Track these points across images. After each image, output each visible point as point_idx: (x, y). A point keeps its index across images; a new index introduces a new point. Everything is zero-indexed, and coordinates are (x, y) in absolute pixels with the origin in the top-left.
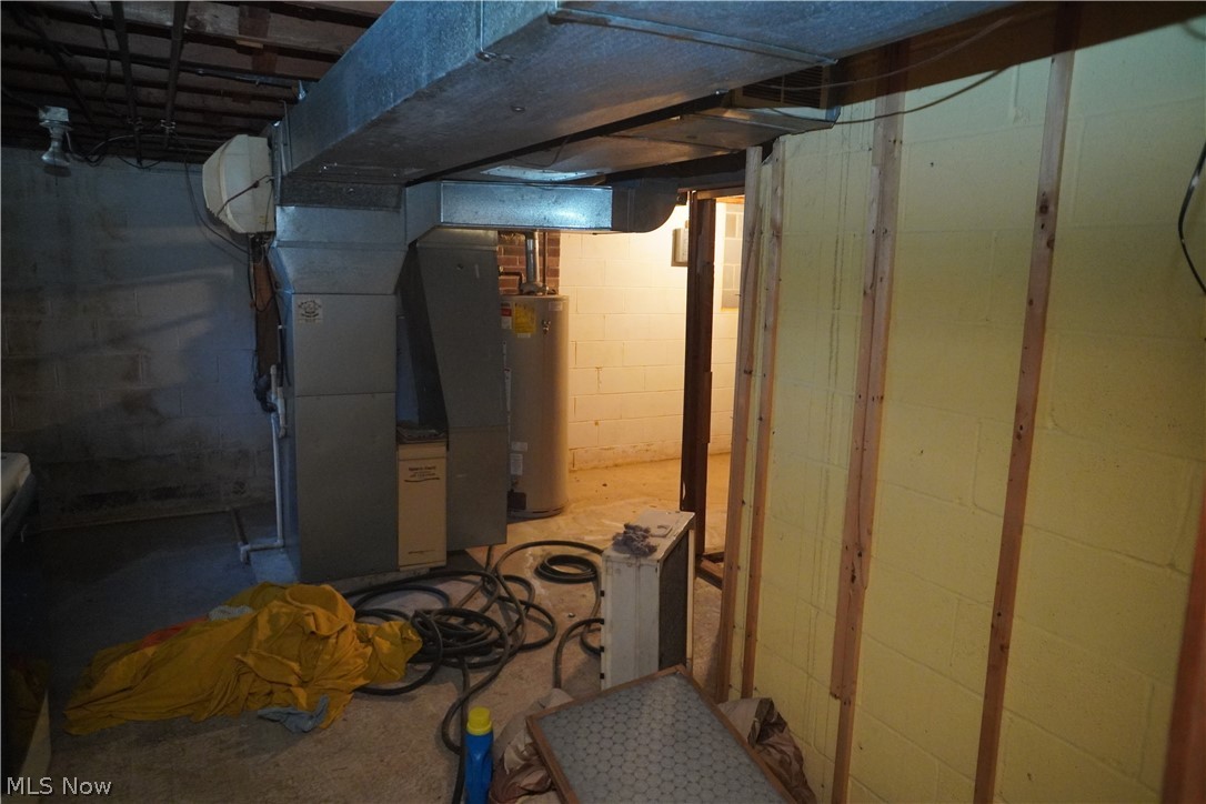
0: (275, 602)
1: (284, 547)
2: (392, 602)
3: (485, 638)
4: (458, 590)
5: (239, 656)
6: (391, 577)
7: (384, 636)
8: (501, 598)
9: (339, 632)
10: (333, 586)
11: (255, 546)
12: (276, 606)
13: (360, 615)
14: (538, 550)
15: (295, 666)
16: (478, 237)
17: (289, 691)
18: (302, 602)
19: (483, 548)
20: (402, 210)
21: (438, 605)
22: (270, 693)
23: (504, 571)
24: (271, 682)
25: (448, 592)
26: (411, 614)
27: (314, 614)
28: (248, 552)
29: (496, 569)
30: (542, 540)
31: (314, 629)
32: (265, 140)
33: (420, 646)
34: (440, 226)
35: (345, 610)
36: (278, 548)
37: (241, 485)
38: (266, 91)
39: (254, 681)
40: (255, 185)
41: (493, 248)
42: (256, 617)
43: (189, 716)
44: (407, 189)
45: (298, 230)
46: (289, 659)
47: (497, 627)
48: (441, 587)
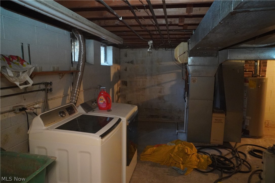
0: (180, 144)
1: (185, 132)
2: (207, 151)
3: (229, 166)
4: (225, 152)
5: (170, 154)
6: (208, 145)
7: (203, 158)
8: (236, 157)
9: (192, 154)
10: (193, 143)
11: (179, 131)
12: (180, 145)
13: (198, 152)
14: (251, 147)
15: (182, 159)
16: (239, 62)
17: (179, 164)
18: (185, 146)
19: (234, 143)
20: (218, 57)
21: (218, 154)
22: (176, 164)
23: (239, 150)
24: (176, 161)
25: (222, 152)
26: (211, 154)
27: (187, 149)
28: (178, 132)
29: (236, 149)
30: (253, 144)
31: (187, 152)
32: (187, 43)
33: (211, 163)
34: (227, 60)
35: (195, 150)
36: (184, 133)
37: (179, 117)
38: (187, 33)
39: (173, 160)
40: (185, 53)
41: (243, 65)
42: (175, 146)
43: (160, 163)
44: (219, 52)
45: (193, 62)
46: (180, 157)
47: (233, 164)
48: (221, 150)
